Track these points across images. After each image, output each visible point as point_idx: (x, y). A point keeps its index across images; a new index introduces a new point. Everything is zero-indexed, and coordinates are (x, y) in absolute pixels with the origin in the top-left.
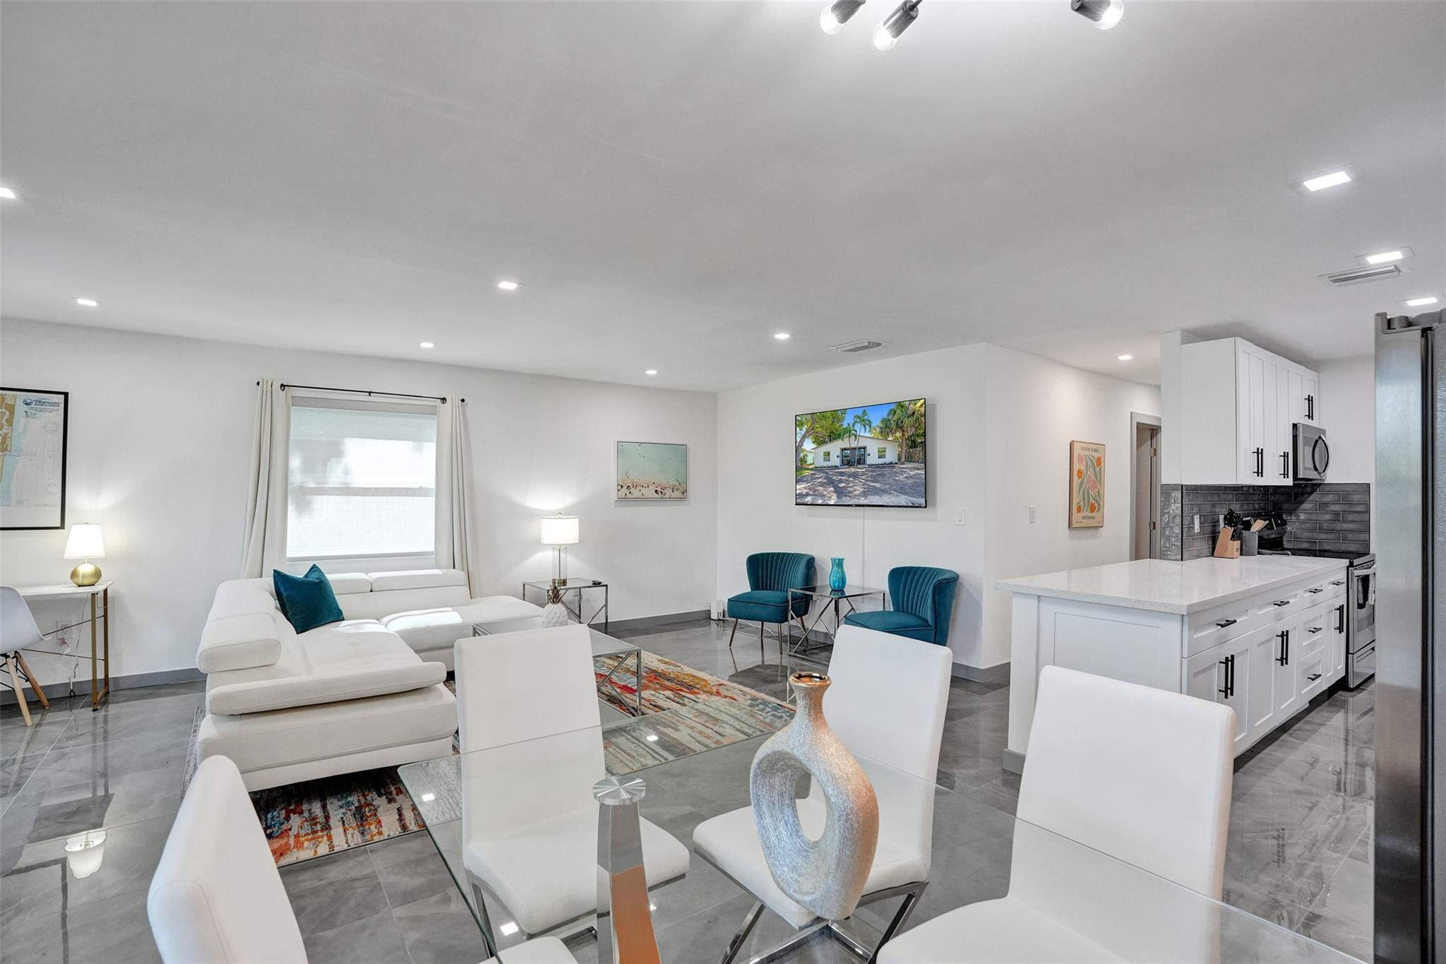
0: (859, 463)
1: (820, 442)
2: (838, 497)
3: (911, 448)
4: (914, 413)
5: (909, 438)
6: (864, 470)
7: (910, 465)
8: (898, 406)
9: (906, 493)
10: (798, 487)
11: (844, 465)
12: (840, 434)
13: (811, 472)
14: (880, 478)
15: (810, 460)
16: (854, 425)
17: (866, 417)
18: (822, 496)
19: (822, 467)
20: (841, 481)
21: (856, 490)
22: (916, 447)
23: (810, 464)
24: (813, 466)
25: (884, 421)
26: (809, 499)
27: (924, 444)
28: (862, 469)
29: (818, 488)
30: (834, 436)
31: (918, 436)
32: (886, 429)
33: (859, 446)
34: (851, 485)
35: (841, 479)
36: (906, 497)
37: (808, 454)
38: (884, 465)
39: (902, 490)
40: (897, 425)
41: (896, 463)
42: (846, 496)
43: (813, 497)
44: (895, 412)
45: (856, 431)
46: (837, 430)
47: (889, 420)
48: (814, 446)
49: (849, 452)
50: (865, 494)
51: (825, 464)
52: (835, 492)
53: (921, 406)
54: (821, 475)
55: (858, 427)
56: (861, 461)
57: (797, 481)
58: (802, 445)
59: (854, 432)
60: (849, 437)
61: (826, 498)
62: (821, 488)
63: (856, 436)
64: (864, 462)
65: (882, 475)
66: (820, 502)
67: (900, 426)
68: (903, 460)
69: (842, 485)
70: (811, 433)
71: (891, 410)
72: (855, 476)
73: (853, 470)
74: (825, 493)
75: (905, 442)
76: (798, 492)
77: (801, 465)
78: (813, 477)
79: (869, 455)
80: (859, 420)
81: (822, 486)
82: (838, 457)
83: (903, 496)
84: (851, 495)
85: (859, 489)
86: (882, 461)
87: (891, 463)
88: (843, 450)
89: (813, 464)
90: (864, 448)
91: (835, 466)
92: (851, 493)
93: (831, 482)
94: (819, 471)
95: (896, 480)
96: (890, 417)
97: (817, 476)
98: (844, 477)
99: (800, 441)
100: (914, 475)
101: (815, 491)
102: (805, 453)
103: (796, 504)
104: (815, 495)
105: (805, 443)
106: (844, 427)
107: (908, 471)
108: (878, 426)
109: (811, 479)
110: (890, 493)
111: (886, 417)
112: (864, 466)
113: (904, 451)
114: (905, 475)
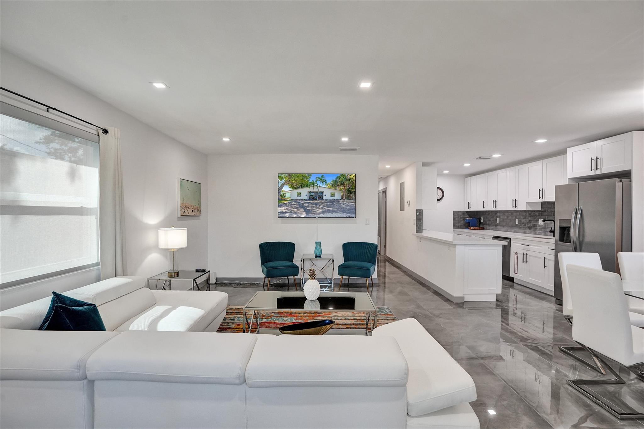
0: (319, 198)
1: (294, 187)
2: (306, 214)
3: (348, 193)
4: (350, 179)
5: (348, 189)
6: (322, 202)
7: (348, 201)
8: (342, 175)
9: (346, 212)
10: (279, 209)
11: (310, 199)
12: (307, 185)
13: (289, 202)
14: (332, 206)
15: (287, 195)
16: (316, 181)
17: (323, 178)
18: (296, 213)
19: (296, 200)
20: (308, 207)
21: (317, 211)
22: (351, 193)
23: (288, 198)
24: (290, 199)
25: (333, 181)
26: (287, 215)
27: (355, 192)
28: (321, 201)
29: (293, 210)
30: (303, 185)
31: (352, 189)
32: (335, 185)
33: (320, 191)
34: (315, 208)
35: (308, 206)
36: (346, 214)
37: (286, 193)
38: (334, 200)
39: (344, 211)
40: (341, 184)
41: (341, 200)
42: (311, 213)
43: (290, 214)
44: (340, 178)
45: (317, 184)
46: (305, 182)
47: (337, 181)
48: (291, 189)
49: (313, 193)
50: (323, 213)
51: (298, 198)
52: (304, 211)
53: (354, 176)
54: (296, 203)
55: (318, 182)
56: (321, 198)
57: (279, 206)
58: (282, 188)
59: (317, 185)
60: (314, 186)
61: (299, 214)
62: (296, 210)
63: (317, 186)
64: (323, 198)
65: (333, 204)
66: (295, 216)
67: (342, 184)
68: (344, 198)
69: (309, 208)
70: (288, 183)
71: (338, 177)
72: (317, 204)
73: (316, 202)
74: (298, 212)
75: (345, 191)
76: (279, 211)
77: (281, 198)
78: (289, 204)
79: (325, 195)
80: (319, 179)
81: (296, 208)
82: (306, 195)
83: (344, 214)
84: (315, 213)
85: (320, 210)
86: (333, 198)
87: (338, 199)
88: (309, 192)
89: (290, 198)
90: (323, 192)
91: (305, 199)
92: (314, 212)
93: (302, 207)
94: (294, 201)
95: (340, 207)
96: (337, 180)
97: (292, 204)
98: (310, 205)
99: (281, 186)
100: (350, 205)
101: (292, 211)
102: (284, 192)
103: (278, 218)
104: (291, 213)
105: (284, 188)
106: (310, 181)
107: (347, 203)
108: (330, 183)
109: (289, 205)
110: (337, 212)
111: (335, 179)
112: (322, 200)
113: (345, 195)
114: (345, 205)
